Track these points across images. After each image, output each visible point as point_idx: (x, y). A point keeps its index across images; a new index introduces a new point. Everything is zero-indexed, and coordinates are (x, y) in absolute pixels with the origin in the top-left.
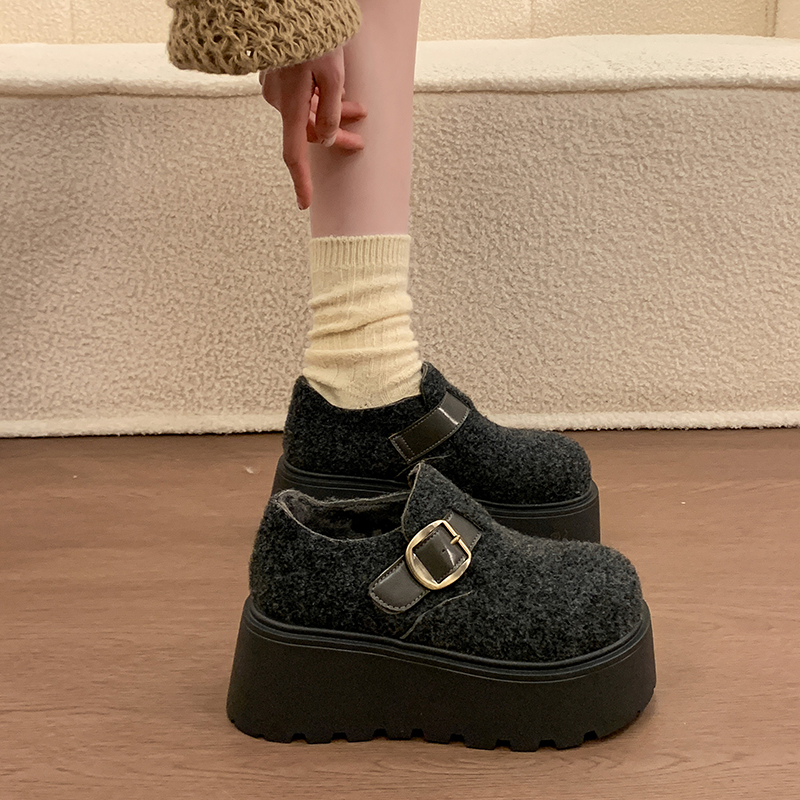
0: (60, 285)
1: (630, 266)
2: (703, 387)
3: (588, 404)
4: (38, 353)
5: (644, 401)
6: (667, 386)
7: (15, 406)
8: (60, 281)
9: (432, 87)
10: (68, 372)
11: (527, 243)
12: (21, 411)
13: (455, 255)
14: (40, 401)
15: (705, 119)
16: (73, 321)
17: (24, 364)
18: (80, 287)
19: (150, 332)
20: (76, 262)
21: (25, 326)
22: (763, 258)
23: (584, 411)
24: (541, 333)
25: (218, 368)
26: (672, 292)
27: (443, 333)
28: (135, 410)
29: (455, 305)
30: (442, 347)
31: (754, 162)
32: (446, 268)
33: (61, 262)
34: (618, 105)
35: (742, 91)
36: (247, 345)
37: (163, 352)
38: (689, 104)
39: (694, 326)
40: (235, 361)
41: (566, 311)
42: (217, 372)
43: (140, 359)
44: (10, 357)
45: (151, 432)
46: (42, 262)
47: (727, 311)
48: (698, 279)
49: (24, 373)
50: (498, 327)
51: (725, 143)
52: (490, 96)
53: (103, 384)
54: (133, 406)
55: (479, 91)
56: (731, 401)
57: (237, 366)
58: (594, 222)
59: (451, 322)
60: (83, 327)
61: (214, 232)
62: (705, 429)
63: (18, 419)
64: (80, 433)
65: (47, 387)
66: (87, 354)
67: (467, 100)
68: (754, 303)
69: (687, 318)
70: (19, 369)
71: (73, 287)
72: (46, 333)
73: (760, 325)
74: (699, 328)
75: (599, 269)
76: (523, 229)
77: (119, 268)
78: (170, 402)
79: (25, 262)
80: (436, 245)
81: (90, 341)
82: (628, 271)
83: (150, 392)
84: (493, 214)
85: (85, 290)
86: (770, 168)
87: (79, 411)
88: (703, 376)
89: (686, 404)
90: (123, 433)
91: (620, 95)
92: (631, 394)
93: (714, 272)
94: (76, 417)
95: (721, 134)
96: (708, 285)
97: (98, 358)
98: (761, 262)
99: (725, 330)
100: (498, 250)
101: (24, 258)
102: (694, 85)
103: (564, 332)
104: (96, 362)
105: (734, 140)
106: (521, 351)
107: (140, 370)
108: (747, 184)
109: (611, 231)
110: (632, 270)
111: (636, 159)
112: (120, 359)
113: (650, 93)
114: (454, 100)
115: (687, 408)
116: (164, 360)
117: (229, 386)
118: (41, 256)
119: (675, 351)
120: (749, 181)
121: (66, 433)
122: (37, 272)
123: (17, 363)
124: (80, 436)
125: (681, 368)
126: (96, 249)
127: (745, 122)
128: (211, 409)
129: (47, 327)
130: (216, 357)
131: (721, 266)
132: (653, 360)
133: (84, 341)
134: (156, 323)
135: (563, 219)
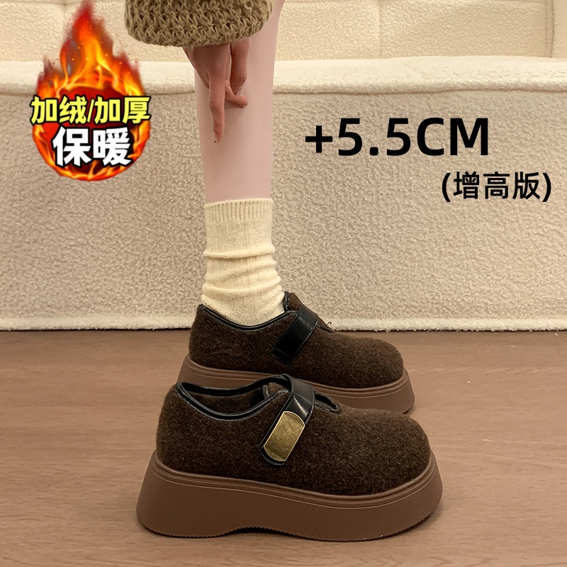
0: (39, 224)
1: (436, 215)
2: (489, 302)
3: (407, 312)
4: (24, 271)
5: (447, 311)
6: (463, 300)
7: (8, 309)
8: (40, 221)
9: (297, 90)
10: (44, 285)
11: (364, 199)
12: (12, 312)
13: (313, 206)
14: (25, 305)
15: (489, 112)
16: (48, 249)
17: (14, 279)
18: (53, 226)
19: (101, 258)
20: (50, 208)
21: (15, 252)
22: (530, 211)
23: (405, 318)
24: (373, 262)
25: (148, 283)
26: (467, 234)
27: (305, 260)
28: (91, 312)
29: (313, 241)
30: (304, 270)
31: (524, 142)
32: (307, 216)
33: (39, 208)
34: (427, 102)
35: (515, 93)
36: (168, 267)
37: (110, 272)
38: (478, 102)
39: (482, 258)
40: (160, 279)
41: (391, 246)
42: (147, 286)
43: (94, 276)
44: (5, 274)
45: (101, 328)
46: (27, 208)
47: (506, 248)
48: (485, 225)
49: (14, 285)
50: (343, 257)
51: (503, 130)
52: (338, 97)
53: (69, 294)
54: (89, 310)
55: (330, 93)
56: (509, 312)
57: (162, 283)
58: (411, 184)
59: (311, 254)
60: (55, 253)
61: (147, 189)
62: (490, 331)
63: (10, 317)
64: (52, 328)
65: (30, 295)
66: (58, 273)
67: (322, 99)
68: (525, 242)
69: (478, 252)
70: (11, 282)
71: (48, 226)
72: (30, 258)
73: (530, 258)
74: (486, 260)
75: (414, 217)
76: (361, 189)
77: (80, 213)
78: (114, 307)
79: (16, 208)
80: (300, 199)
81: (60, 263)
82: (435, 218)
83: (101, 299)
84: (340, 179)
85: (56, 228)
86: (535, 147)
87: (52, 312)
88: (489, 294)
89: (477, 313)
90: (82, 328)
91: (429, 95)
92: (438, 306)
93: (496, 220)
94: (50, 316)
95: (500, 123)
96: (492, 229)
97: (65, 275)
98: (529, 213)
99: (504, 261)
100: (344, 204)
101: (15, 206)
102: (480, 88)
103: (390, 262)
104: (64, 278)
105: (509, 127)
106: (360, 274)
107: (94, 284)
108: (519, 158)
109: (423, 191)
110: (438, 218)
111: (440, 141)
112: (80, 277)
113: (451, 94)
114: (313, 98)
115: (478, 316)
116: (111, 278)
117: (155, 297)
118: (26, 204)
119: (469, 276)
120: (521, 156)
121: (43, 328)
122: (23, 215)
123: (9, 278)
124: (52, 330)
125: (473, 288)
126: (64, 199)
127: (517, 115)
128: (143, 312)
129: (30, 253)
130: (147, 276)
131: (500, 215)
132: (453, 282)
133: (55, 263)
134: (105, 252)
135: (389, 182)
